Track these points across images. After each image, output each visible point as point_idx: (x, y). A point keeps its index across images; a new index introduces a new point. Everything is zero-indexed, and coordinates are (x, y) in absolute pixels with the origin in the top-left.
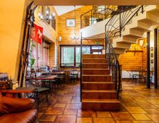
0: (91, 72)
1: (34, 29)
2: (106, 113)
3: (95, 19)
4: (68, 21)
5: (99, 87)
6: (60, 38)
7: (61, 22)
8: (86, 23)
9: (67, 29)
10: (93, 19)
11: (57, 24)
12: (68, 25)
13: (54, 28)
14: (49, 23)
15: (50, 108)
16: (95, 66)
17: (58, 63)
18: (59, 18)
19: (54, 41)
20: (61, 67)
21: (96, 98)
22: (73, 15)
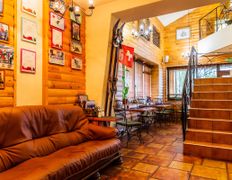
0: (206, 105)
1: (121, 51)
2: (220, 162)
3: (223, 21)
4: (179, 32)
5: (214, 126)
6: (167, 57)
7: (169, 35)
8: (208, 29)
9: (178, 43)
10: (219, 22)
11: (161, 39)
12: (179, 37)
13: (158, 45)
14: (149, 40)
15: (142, 147)
16: (213, 95)
17: (164, 93)
18: (166, 29)
19: (158, 63)
20: (169, 99)
21: (207, 141)
22: (186, 21)
